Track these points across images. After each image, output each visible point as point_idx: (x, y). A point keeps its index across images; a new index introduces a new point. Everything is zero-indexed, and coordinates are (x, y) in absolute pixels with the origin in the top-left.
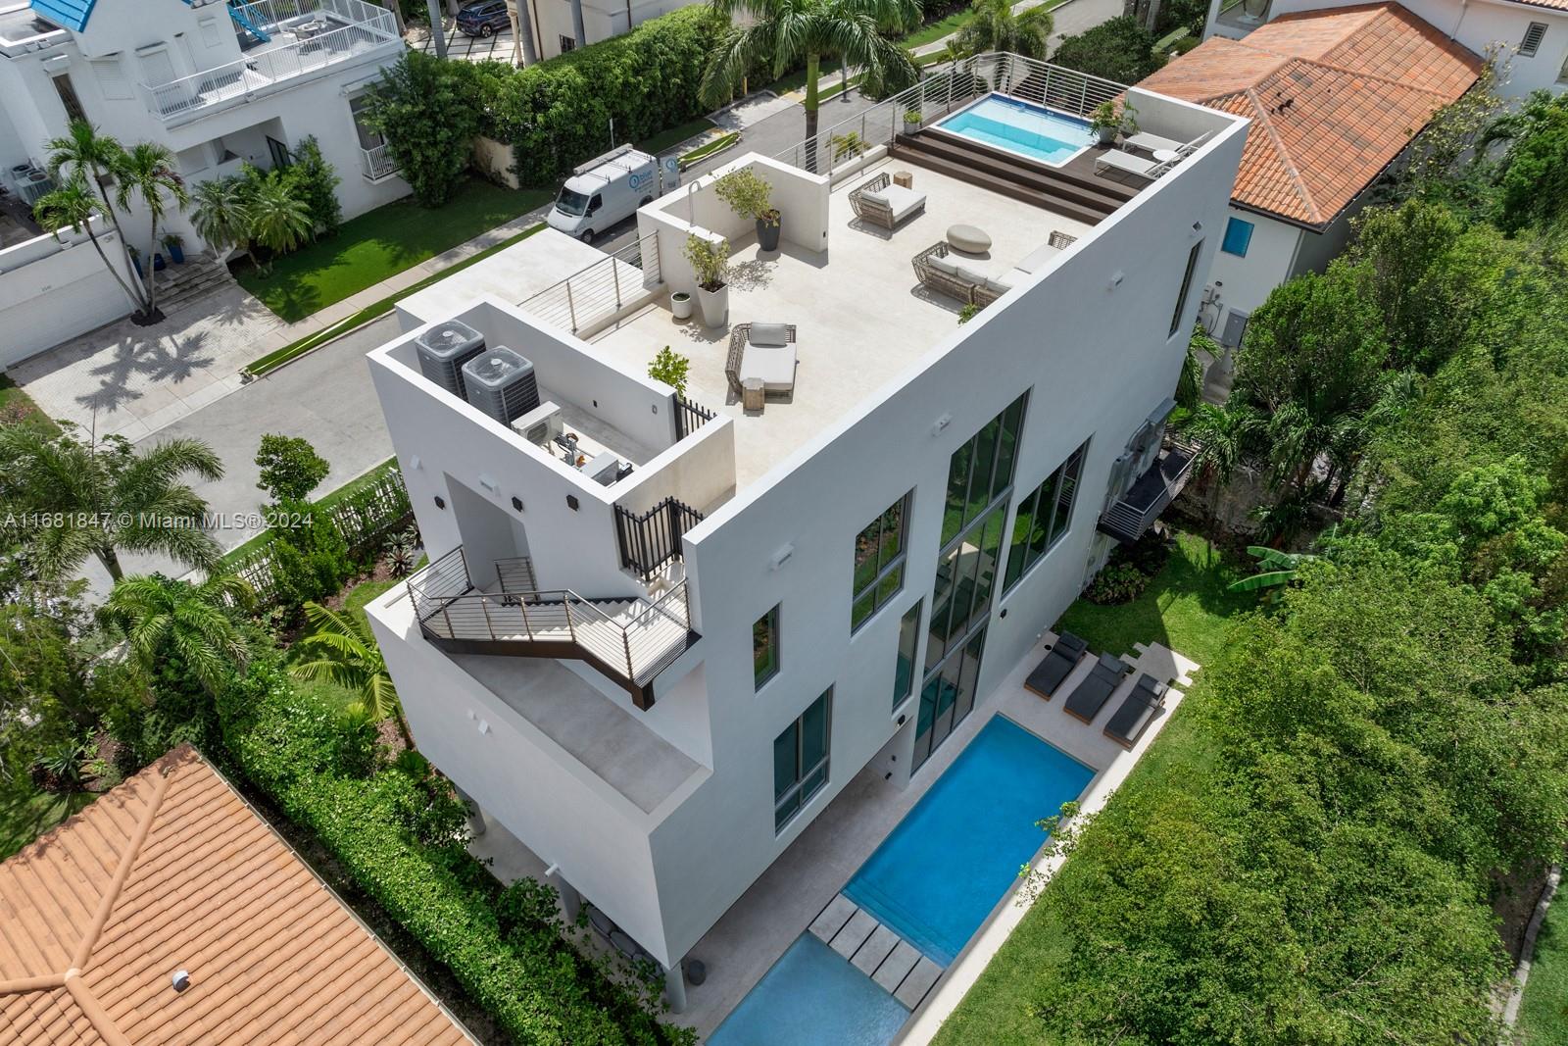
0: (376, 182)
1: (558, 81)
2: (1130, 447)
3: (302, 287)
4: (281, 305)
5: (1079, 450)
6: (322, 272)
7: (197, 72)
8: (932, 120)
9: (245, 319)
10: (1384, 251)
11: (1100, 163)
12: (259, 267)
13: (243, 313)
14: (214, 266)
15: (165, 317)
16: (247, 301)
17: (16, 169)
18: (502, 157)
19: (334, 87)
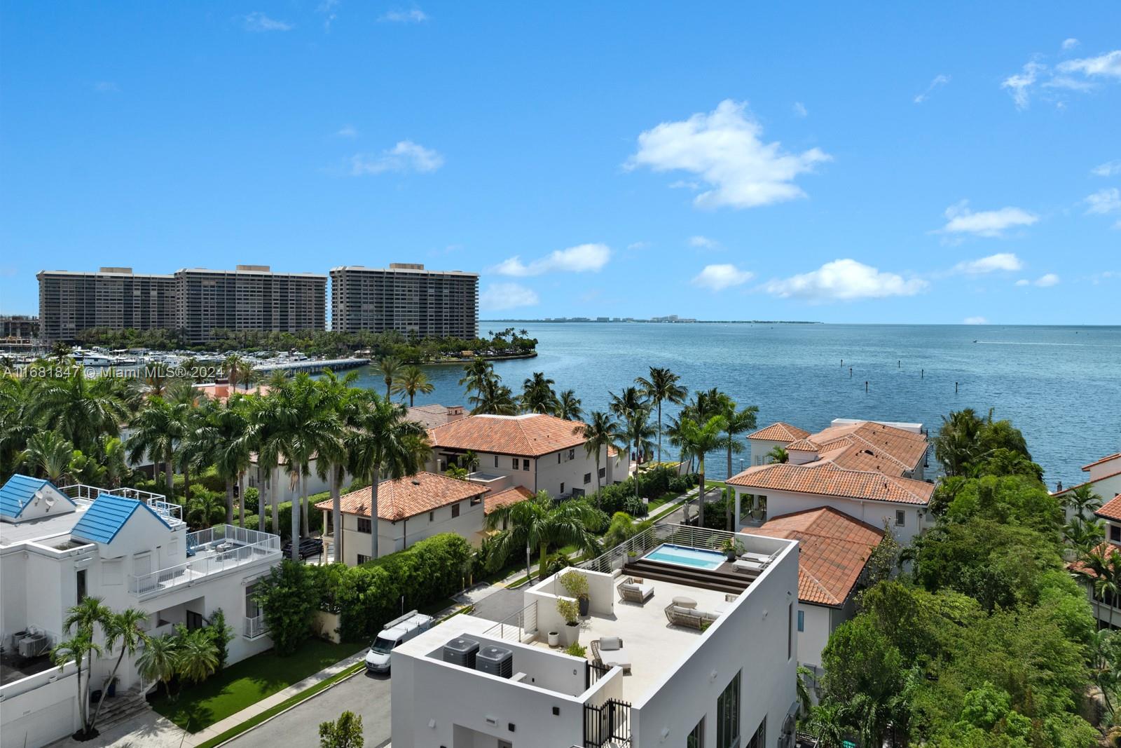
0: (252, 640)
1: (373, 575)
2: (784, 731)
3: (200, 709)
4: (185, 721)
5: (761, 726)
6: (214, 699)
7: (159, 569)
8: (642, 556)
9: (159, 733)
10: (878, 607)
11: (734, 565)
12: (169, 697)
13: (157, 729)
14: (137, 698)
15: (99, 735)
16: (160, 721)
17: (17, 634)
18: (332, 623)
19: (239, 579)
